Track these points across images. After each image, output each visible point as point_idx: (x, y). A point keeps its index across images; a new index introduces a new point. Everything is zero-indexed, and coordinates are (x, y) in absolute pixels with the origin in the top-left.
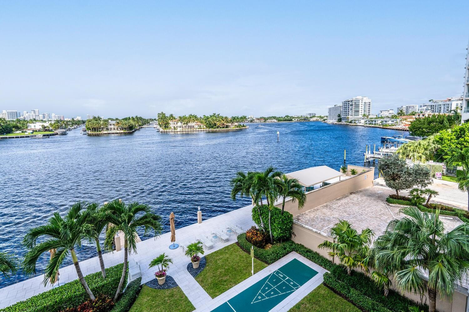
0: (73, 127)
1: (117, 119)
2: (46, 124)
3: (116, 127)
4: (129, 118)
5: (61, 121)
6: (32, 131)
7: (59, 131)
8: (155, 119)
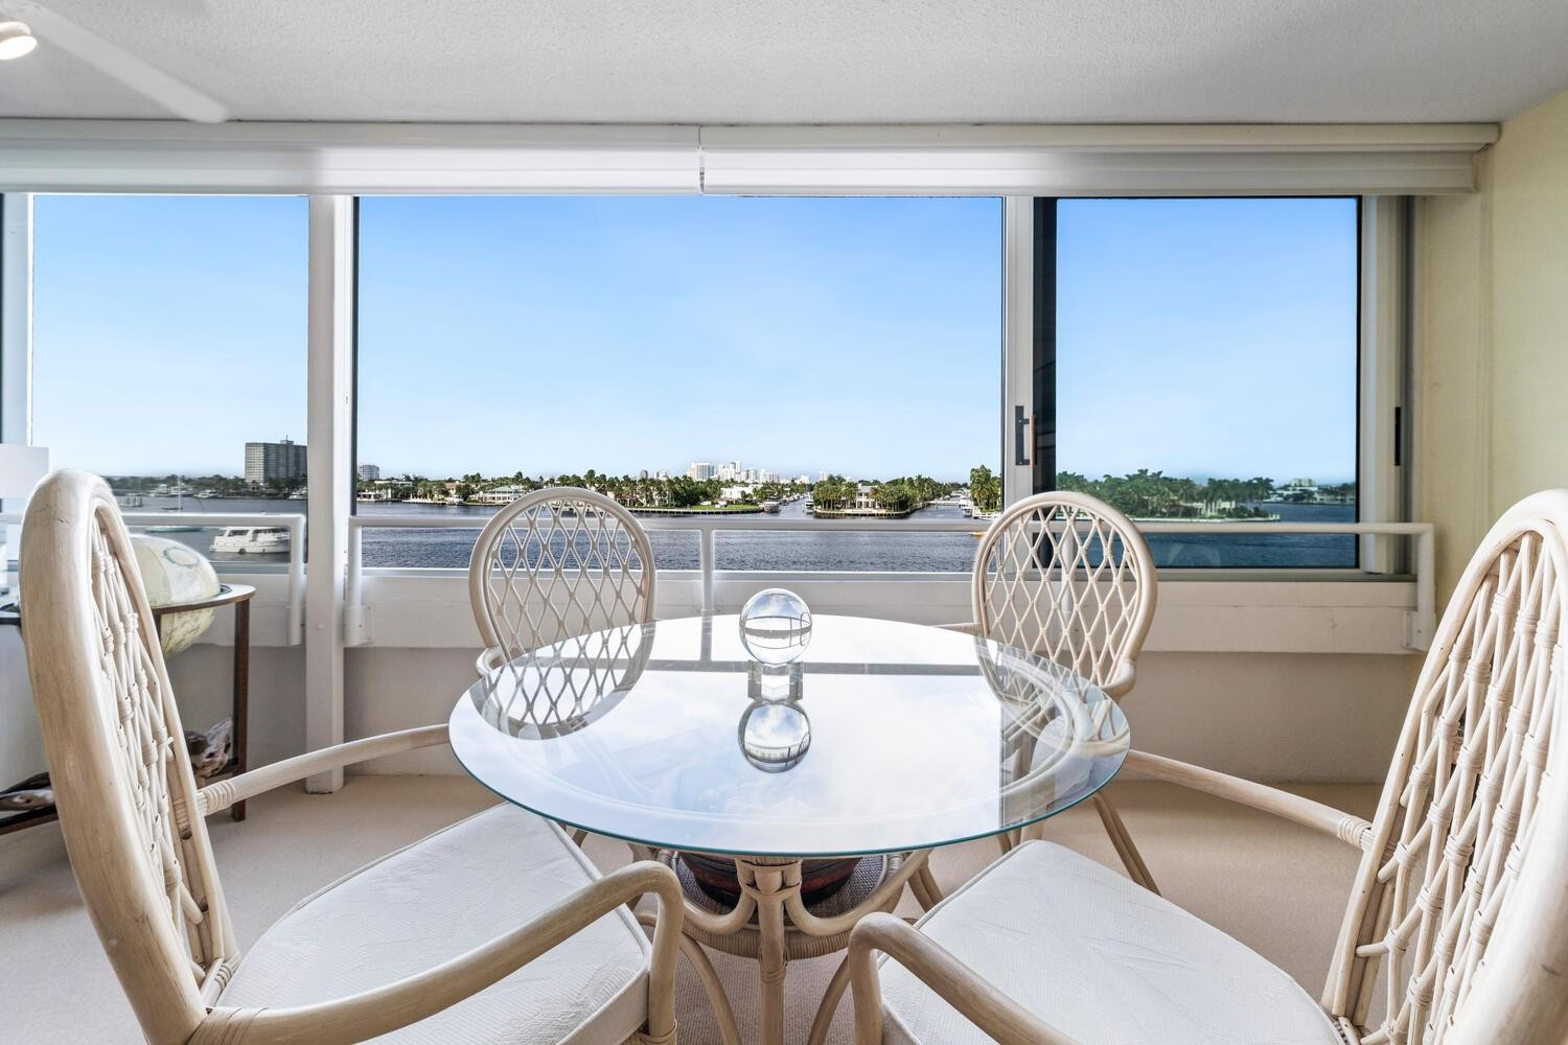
0: (791, 498)
1: (876, 482)
2: (749, 490)
3: (871, 501)
4: (903, 479)
5: (773, 484)
6: (725, 503)
7: (768, 504)
8: (965, 485)
